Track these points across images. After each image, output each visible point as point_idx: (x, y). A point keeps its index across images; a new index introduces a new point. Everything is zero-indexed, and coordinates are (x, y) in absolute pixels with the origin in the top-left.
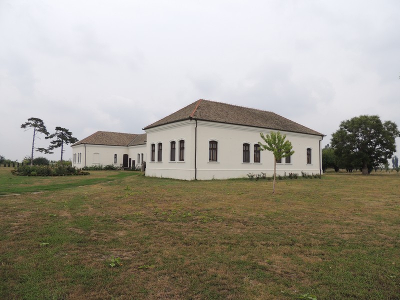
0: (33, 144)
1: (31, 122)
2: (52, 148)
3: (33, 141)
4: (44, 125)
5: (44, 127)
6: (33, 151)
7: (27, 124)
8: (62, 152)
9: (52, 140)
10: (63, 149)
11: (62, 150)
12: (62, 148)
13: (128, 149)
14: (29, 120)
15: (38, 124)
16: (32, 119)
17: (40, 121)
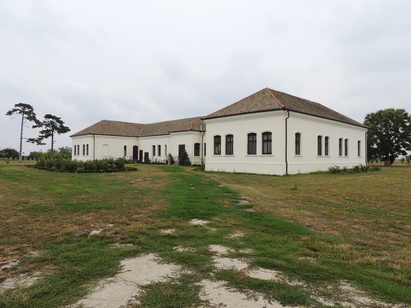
0: (22, 134)
1: (18, 108)
2: (42, 138)
3: (22, 130)
4: (34, 112)
5: (34, 114)
6: (21, 141)
7: (15, 110)
8: (52, 143)
9: (41, 129)
10: (54, 140)
11: (52, 141)
12: (52, 138)
13: (138, 140)
14: (16, 105)
15: (26, 110)
16: (20, 105)
17: (29, 107)
